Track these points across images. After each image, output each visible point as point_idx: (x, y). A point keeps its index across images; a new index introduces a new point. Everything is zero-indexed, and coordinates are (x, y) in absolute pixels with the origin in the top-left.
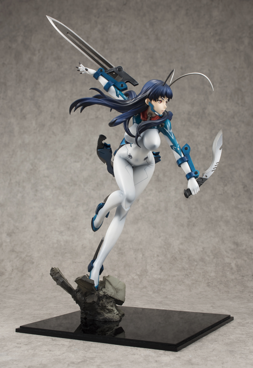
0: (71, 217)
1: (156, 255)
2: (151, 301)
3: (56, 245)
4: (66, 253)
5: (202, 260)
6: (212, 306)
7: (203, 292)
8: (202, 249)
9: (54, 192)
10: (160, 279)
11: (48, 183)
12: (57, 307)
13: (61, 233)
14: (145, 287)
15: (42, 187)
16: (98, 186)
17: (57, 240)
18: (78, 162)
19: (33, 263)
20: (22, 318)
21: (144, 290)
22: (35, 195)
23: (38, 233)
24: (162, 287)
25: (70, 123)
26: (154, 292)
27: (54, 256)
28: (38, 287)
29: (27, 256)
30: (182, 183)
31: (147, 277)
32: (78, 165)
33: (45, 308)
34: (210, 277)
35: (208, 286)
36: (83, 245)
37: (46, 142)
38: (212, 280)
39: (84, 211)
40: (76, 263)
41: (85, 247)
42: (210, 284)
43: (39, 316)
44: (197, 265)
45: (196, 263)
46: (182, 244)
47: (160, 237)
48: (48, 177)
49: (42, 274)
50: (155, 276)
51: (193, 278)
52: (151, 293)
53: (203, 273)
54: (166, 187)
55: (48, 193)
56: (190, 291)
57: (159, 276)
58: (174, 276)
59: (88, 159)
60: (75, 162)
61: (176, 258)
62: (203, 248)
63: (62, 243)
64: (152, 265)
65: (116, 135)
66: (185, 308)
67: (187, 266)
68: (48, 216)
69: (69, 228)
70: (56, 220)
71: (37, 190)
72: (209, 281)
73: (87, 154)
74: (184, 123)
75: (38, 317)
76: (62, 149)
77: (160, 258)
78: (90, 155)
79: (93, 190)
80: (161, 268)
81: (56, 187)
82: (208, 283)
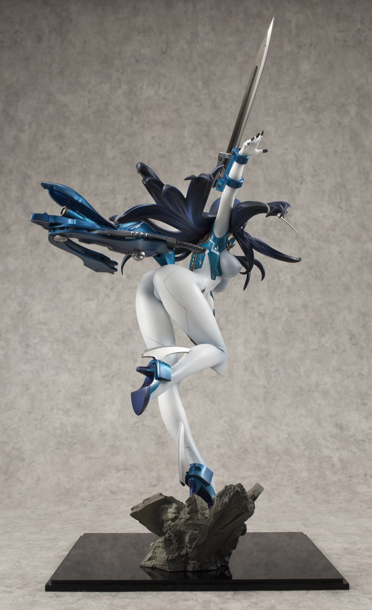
0: (83, 386)
1: (215, 446)
3: (59, 432)
4: (75, 443)
5: (287, 452)
6: (304, 524)
7: (289, 502)
8: (287, 436)
9: (55, 347)
11: (46, 334)
12: (63, 528)
13: (67, 411)
15: (36, 340)
16: (123, 338)
17: (61, 424)
18: (93, 300)
19: (23, 460)
20: (10, 545)
22: (26, 353)
23: (30, 413)
27: (57, 448)
28: (32, 497)
29: (13, 449)
30: (255, 333)
32: (93, 305)
34: (300, 478)
35: (298, 492)
36: (101, 431)
37: (43, 269)
38: (303, 484)
39: (103, 377)
40: (90, 458)
41: (105, 435)
42: (299, 489)
43: (37, 543)
44: (279, 461)
45: (277, 458)
46: (255, 427)
47: (221, 417)
48: (45, 324)
49: (39, 477)
53: (289, 472)
54: (230, 338)
55: (45, 349)
56: (270, 501)
59: (108, 296)
60: (88, 300)
61: (246, 450)
62: (289, 434)
63: (69, 428)
64: (210, 462)
66: (262, 527)
67: (264, 462)
68: (47, 386)
69: (79, 405)
70: (59, 391)
71: (28, 345)
72: (299, 485)
73: (106, 287)
75: (35, 544)
76: (67, 279)
77: (222, 451)
78: (112, 289)
79: (117, 344)
80: (223, 466)
81: (57, 340)
82: (298, 488)
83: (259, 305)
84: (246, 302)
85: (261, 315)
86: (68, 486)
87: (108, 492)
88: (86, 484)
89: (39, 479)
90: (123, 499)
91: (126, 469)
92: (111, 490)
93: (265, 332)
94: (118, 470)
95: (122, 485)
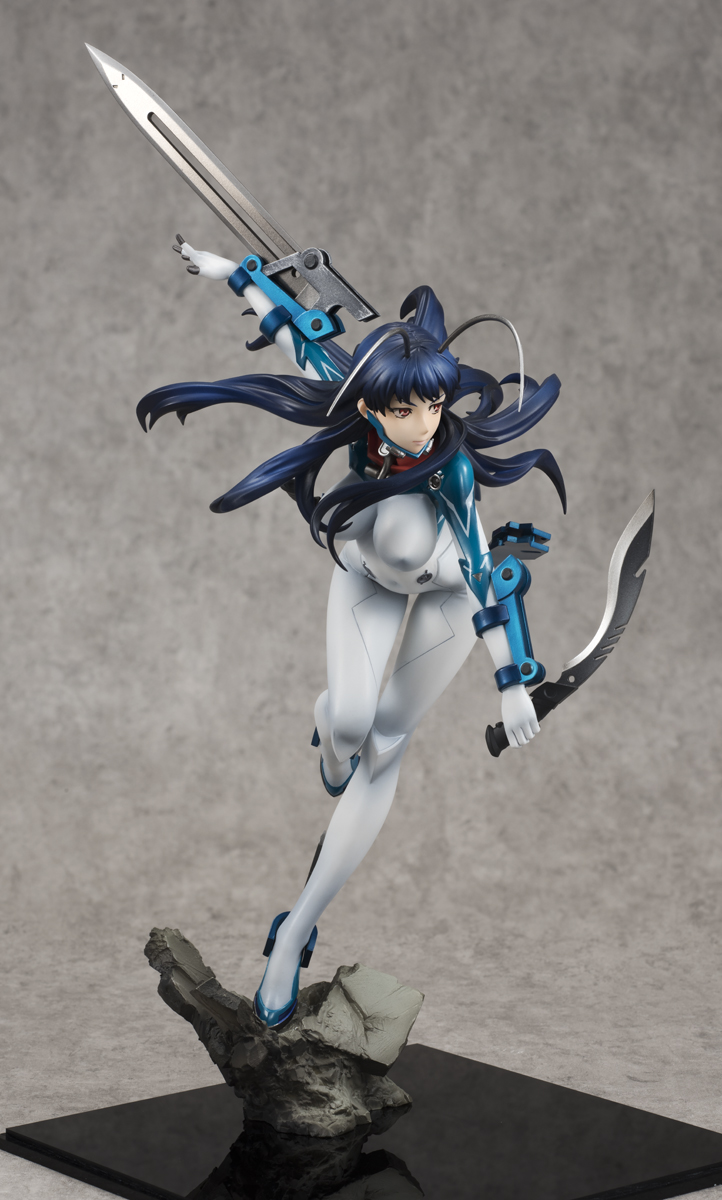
0: (112, 595)
1: (480, 774)
2: (472, 1004)
3: (54, 733)
4: (101, 767)
5: (674, 792)
6: (702, 1035)
7: (671, 949)
8: (674, 744)
9: (26, 477)
10: (501, 887)
12: (122, 1048)
13: (73, 671)
14: (442, 928)
16: (219, 446)
17: (60, 709)
18: (126, 330)
21: (440, 939)
24: (509, 924)
25: (80, 135)
26: (479, 953)
27: (54, 782)
28: (7, 932)
30: (592, 428)
31: (449, 877)
32: (127, 345)
33: (82, 1059)
34: (705, 873)
35: (696, 918)
36: (169, 729)
38: (711, 892)
39: (166, 566)
40: (147, 812)
41: (181, 740)
42: (701, 909)
44: (651, 819)
45: (647, 810)
49: (15, 868)
50: (480, 873)
51: (635, 879)
52: (465, 956)
53: (676, 855)
56: (624, 945)
57: (497, 874)
58: (559, 872)
59: (169, 317)
60: (113, 329)
61: (564, 786)
62: (681, 738)
63: (82, 720)
64: (468, 821)
65: (294, 193)
66: (601, 1043)
67: (611, 823)
68: (11, 595)
69: (103, 650)
70: (47, 611)
72: (701, 896)
73: (164, 289)
74: (603, 130)
76: (51, 265)
77: (500, 788)
78: (180, 296)
79: (201, 466)
80: (503, 834)
81: (32, 455)
82: (696, 904)
83: (605, 341)
84: (568, 333)
85: (612, 372)
86: (96, 898)
87: (203, 916)
88: (142, 890)
89: (17, 876)
90: (244, 936)
91: (245, 845)
92: (210, 909)
93: (620, 427)
94: (225, 849)
95: (238, 893)
